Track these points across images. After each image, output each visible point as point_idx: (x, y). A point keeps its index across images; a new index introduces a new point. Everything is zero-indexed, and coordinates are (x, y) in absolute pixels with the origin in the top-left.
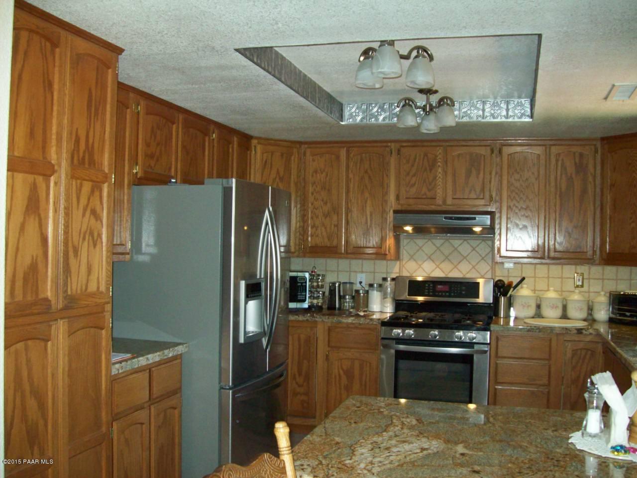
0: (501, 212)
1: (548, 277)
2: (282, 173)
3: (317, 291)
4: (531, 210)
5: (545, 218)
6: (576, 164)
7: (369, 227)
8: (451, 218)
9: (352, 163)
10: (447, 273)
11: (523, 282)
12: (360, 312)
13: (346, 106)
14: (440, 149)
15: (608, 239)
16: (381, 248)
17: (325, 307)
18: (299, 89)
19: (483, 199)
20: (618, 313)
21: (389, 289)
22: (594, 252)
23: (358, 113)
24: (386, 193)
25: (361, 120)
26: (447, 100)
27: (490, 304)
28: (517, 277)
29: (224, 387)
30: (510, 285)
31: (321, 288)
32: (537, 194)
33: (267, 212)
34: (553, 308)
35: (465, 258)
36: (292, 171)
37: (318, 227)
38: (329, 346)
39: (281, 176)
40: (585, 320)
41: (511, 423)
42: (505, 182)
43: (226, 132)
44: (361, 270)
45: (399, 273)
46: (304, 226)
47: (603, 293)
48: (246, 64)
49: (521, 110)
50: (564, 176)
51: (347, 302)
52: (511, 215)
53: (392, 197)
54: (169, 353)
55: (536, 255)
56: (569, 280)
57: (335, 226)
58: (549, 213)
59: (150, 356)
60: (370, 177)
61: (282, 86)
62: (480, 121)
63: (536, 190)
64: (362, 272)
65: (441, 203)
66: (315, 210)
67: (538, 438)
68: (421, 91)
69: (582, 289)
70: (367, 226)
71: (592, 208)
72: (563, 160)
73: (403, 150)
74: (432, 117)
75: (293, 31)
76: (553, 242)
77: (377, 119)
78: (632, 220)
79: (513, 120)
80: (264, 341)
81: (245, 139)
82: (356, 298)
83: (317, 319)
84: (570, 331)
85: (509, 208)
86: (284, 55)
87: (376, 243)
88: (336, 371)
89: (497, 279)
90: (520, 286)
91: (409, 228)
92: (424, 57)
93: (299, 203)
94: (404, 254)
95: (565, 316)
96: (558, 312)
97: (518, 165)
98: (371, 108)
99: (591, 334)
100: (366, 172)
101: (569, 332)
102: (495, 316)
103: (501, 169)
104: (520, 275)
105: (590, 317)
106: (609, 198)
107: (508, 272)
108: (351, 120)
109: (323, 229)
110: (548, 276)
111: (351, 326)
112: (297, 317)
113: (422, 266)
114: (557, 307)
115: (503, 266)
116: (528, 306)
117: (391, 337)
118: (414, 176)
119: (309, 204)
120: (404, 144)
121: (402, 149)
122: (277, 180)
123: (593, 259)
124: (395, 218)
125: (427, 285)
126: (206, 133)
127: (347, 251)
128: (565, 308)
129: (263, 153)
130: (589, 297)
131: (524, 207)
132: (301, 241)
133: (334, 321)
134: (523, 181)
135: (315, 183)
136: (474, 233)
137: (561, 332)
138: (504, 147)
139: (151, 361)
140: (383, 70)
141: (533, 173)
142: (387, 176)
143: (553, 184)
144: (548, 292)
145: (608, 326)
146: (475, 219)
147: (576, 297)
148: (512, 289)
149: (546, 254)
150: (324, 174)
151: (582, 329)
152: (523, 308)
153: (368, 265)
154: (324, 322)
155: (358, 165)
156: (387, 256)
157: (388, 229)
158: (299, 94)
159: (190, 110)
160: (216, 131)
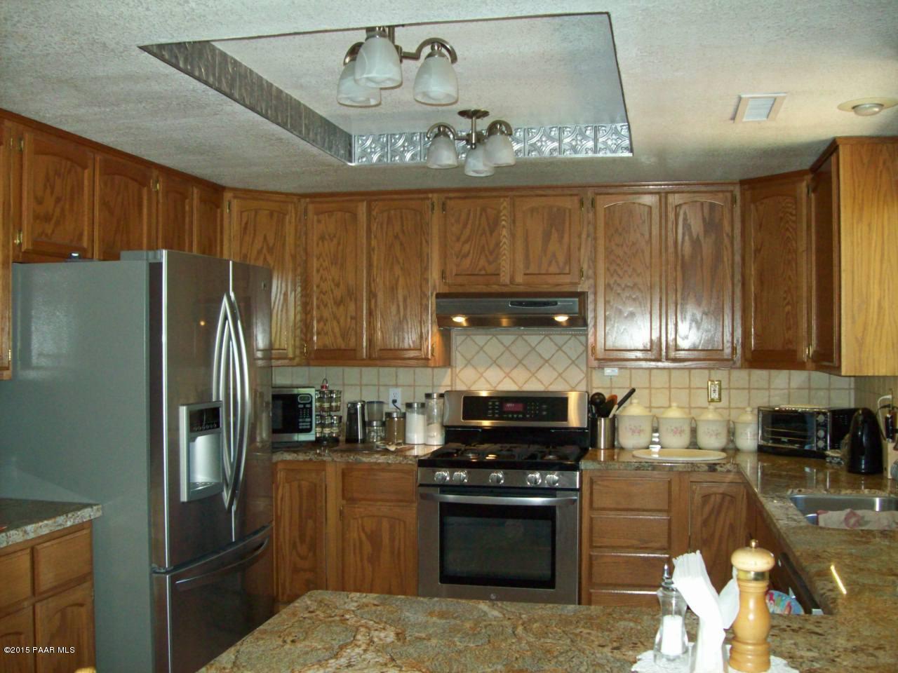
0: (595, 294)
1: (670, 388)
2: (271, 242)
3: (330, 415)
4: (639, 289)
5: (661, 300)
6: (704, 219)
7: (401, 319)
8: (520, 304)
9: (375, 225)
10: (520, 385)
11: (632, 396)
12: (389, 445)
13: (356, 137)
14: (505, 200)
15: (753, 330)
16: (421, 350)
17: (342, 438)
18: (269, 112)
19: (569, 274)
20: (772, 439)
21: (436, 410)
22: (734, 349)
23: (374, 148)
24: (426, 269)
25: (380, 160)
26: (501, 125)
27: (584, 429)
28: (624, 388)
29: (158, 571)
30: (613, 400)
31: (335, 411)
32: (648, 264)
33: (225, 300)
34: (675, 433)
35: (547, 361)
36: (287, 239)
37: (327, 320)
38: (344, 497)
39: (271, 245)
40: (724, 450)
41: (550, 635)
42: (601, 249)
43: (179, 181)
44: (394, 382)
45: (452, 386)
46: (306, 319)
47: (749, 409)
48: (167, 72)
49: (616, 140)
50: (687, 238)
51: (373, 431)
52: (611, 297)
53: (434, 275)
54: (68, 521)
55: (649, 355)
56: (700, 391)
57: (352, 318)
58: (667, 294)
59: (30, 528)
60: (402, 244)
61: (238, 107)
62: (555, 157)
63: (647, 260)
64: (397, 386)
65: (507, 281)
66: (322, 295)
67: (585, 663)
68: (463, 113)
69: (719, 405)
70: (400, 318)
71: (730, 285)
72: (685, 213)
73: (450, 203)
74: (480, 152)
75: (217, 14)
76: (673, 336)
77: (402, 157)
78: (787, 301)
79: (605, 156)
80: (226, 496)
81: (213, 192)
82: (387, 423)
83: (325, 459)
84: (699, 467)
85: (608, 287)
86: (238, 59)
87: (413, 342)
88: (355, 535)
89: (595, 391)
90: (629, 401)
91: (460, 319)
92: (442, 55)
93: (299, 284)
94: (457, 358)
95: (694, 445)
96: (685, 439)
97: (620, 223)
98: (393, 141)
99: (729, 471)
100: (396, 237)
101: (696, 469)
102: (592, 447)
103: (595, 228)
104: (628, 386)
105: (731, 446)
106: (753, 269)
107: (609, 381)
108: (364, 159)
109: (335, 323)
110: (670, 386)
111: (376, 467)
112: (296, 455)
113: (484, 374)
114: (682, 432)
115: (604, 373)
116: (640, 432)
117: (433, 483)
118: (466, 242)
119: (313, 287)
120: (451, 195)
121: (448, 201)
122: (265, 250)
123: (732, 359)
124: (438, 306)
125: (490, 403)
126: (143, 182)
127: (370, 354)
128: (694, 431)
129: (242, 212)
130: (729, 415)
131: (629, 284)
132: (304, 343)
133: (350, 461)
134: (627, 246)
135: (321, 254)
136: (558, 324)
137: (684, 470)
138: (598, 197)
139: (32, 536)
140: (370, 75)
141: (642, 235)
142: (427, 242)
143: (671, 250)
144: (669, 410)
145: (756, 458)
146: (556, 303)
147: (710, 415)
148: (616, 406)
149: (664, 353)
150: (335, 241)
151: (715, 464)
152: (632, 435)
153: (405, 375)
154: (336, 461)
155: (385, 226)
156: (430, 362)
157: (430, 322)
158: (267, 118)
159: (114, 147)
160: (161, 179)
